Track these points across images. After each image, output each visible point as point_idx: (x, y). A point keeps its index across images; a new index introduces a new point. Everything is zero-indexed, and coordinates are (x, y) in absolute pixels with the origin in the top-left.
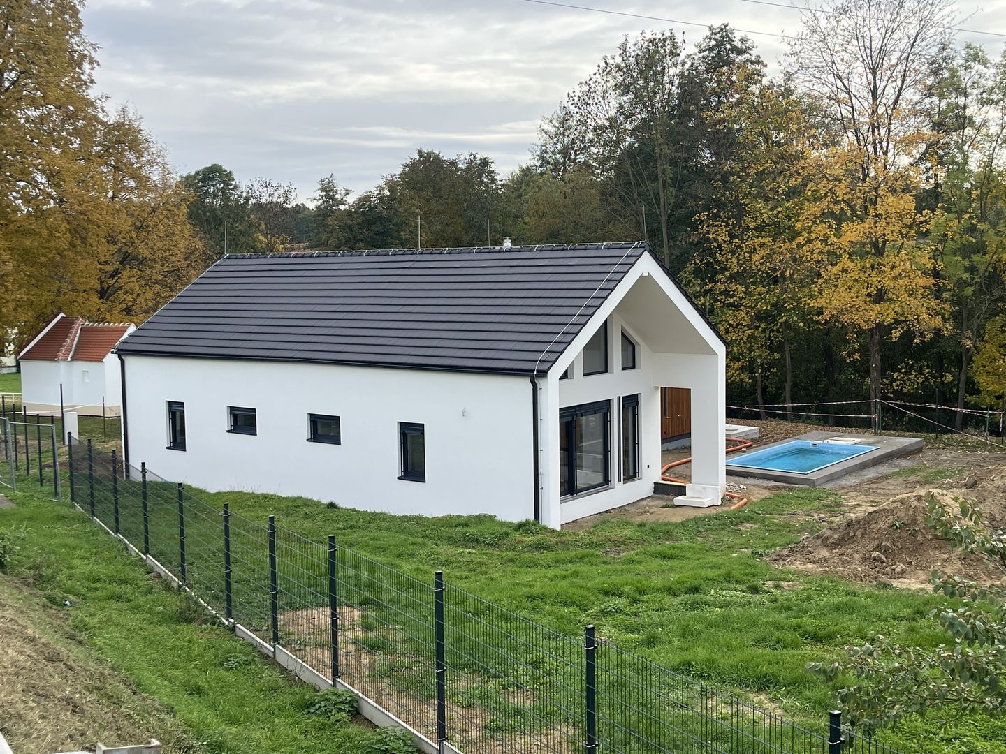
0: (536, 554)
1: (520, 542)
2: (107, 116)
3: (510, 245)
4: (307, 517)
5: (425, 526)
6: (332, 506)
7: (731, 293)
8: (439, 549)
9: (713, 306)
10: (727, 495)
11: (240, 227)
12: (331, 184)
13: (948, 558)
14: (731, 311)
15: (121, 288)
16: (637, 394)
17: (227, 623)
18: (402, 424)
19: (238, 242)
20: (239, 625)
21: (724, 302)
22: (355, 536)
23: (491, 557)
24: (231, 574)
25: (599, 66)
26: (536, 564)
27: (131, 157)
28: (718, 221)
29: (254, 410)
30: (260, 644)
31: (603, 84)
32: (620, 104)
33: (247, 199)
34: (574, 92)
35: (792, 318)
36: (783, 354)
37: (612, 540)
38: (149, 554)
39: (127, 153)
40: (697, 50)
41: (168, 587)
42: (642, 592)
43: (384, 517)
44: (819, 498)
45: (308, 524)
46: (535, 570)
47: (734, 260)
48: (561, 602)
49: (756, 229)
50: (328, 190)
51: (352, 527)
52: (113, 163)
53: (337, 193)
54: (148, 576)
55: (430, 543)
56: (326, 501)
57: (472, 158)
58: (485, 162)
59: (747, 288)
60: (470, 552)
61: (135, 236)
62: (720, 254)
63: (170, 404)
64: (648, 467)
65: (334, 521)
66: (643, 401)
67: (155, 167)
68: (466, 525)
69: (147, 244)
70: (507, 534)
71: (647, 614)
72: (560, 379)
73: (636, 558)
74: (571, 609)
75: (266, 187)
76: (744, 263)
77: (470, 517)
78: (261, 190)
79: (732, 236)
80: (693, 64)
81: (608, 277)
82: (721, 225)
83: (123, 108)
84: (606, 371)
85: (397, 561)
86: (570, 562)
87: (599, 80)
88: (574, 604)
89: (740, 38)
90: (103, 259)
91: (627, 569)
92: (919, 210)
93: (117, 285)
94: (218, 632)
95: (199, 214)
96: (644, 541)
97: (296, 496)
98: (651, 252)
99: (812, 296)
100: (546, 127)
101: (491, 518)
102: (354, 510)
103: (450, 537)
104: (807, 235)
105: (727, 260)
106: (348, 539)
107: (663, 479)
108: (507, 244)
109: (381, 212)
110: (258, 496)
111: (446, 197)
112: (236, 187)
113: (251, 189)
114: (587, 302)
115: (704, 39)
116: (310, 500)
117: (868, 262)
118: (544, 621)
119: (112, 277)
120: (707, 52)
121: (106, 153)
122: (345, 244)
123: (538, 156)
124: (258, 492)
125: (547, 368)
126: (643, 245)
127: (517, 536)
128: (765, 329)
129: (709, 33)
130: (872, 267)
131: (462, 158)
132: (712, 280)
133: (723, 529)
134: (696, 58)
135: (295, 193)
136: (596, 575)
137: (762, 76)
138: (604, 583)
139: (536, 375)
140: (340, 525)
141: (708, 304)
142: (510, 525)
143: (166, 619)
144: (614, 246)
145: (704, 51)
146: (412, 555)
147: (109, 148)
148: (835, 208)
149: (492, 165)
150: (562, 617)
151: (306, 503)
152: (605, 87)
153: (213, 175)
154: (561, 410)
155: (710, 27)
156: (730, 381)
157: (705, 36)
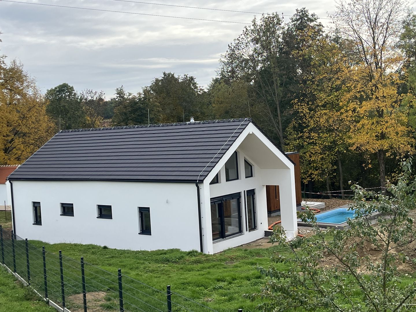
0: (195, 265)
1: (188, 260)
2: (6, 65)
3: (193, 121)
4: (93, 253)
5: (146, 255)
6: (105, 248)
7: (311, 137)
8: (150, 265)
9: (303, 144)
10: (299, 235)
11: (78, 113)
12: (122, 91)
13: (376, 259)
14: (312, 146)
15: (15, 147)
16: (254, 189)
17: (45, 300)
18: (139, 208)
19: (77, 121)
20: (50, 301)
21: (308, 142)
22: (113, 261)
23: (173, 267)
24: (47, 278)
25: (243, 31)
26: (193, 270)
27: (18, 84)
28: (304, 103)
29: (72, 204)
30: (58, 308)
31: (246, 39)
32: (255, 48)
33: (81, 100)
34: (231, 44)
35: (341, 149)
36: (338, 166)
37: (231, 257)
38: (16, 272)
39: (15, 83)
40: (291, 21)
41: (22, 286)
42: (234, 279)
43: (128, 252)
45: (93, 256)
46: (192, 272)
47: (312, 121)
48: (196, 285)
49: (322, 106)
50: (120, 93)
51: (112, 257)
52: (9, 88)
53: (125, 95)
54: (15, 282)
55: (147, 263)
56: (102, 246)
57: (185, 77)
58: (192, 79)
59: (318, 135)
60: (164, 266)
61: (20, 122)
62: (305, 119)
63: (34, 203)
64: (261, 223)
65: (105, 255)
66: (257, 192)
67: (30, 88)
68: (165, 253)
69: (26, 126)
70: (182, 257)
71: (233, 288)
72: (210, 184)
73: (239, 265)
74: (200, 288)
75: (90, 93)
76: (317, 123)
77: (168, 250)
78: (87, 95)
79: (310, 109)
80: (289, 28)
81: (233, 135)
82: (305, 105)
83: (14, 61)
84: (238, 179)
85: (130, 271)
86: (209, 268)
87: (244, 37)
88: (202, 285)
89: (311, 14)
90: (5, 134)
91: (233, 270)
92: (399, 93)
93: (13, 146)
94: (41, 304)
95: (57, 108)
96: (246, 257)
97: (89, 244)
98: (253, 123)
99: (350, 138)
100: (223, 59)
101: (177, 250)
102: (115, 249)
103: (157, 260)
104: (346, 108)
105: (309, 122)
106: (109, 262)
107: (269, 229)
108: (192, 120)
109: (139, 106)
110: (72, 245)
111: (172, 96)
112: (75, 94)
113: (83, 95)
114: (222, 147)
115: (294, 16)
116: (96, 246)
117: (374, 120)
118: (187, 293)
119: (10, 142)
120: (296, 21)
121: (6, 83)
122: (123, 121)
123: (220, 73)
124: (73, 243)
125: (203, 179)
126: (249, 120)
127: (187, 258)
128: (329, 154)
129: (296, 13)
130: (377, 122)
131: (180, 77)
132: (302, 132)
133: (286, 251)
134: (291, 24)
135: (104, 96)
136: (217, 273)
137: (323, 32)
138: (218, 276)
139: (198, 183)
140: (107, 257)
141: (301, 143)
142: (185, 253)
143: (18, 299)
144: (236, 120)
145: (294, 21)
146: (137, 268)
147: (7, 80)
148: (358, 95)
149: (195, 80)
150: (194, 291)
151: (93, 247)
152: (247, 41)
153: (64, 88)
154: (211, 199)
155: (297, 10)
156: (313, 180)
157: (294, 14)
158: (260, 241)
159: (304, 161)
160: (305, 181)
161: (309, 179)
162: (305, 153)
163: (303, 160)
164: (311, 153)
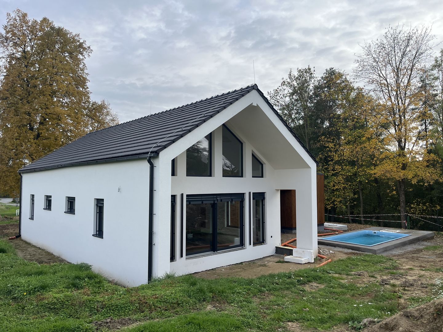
10: (319, 256)
16: (264, 193)
18: (97, 200)
28: (330, 139)
35: (362, 179)
36: (359, 195)
44: (381, 262)
59: (342, 167)
64: (272, 237)
66: (267, 196)
84: (242, 176)
89: (338, 73)
107: (285, 245)
125: (156, 150)
139: (150, 155)
155: (326, 70)
156: (335, 207)
157: (324, 73)
158: (268, 259)
159: (328, 190)
160: (329, 207)
161: (331, 205)
162: (329, 183)
163: (327, 188)
164: (335, 182)
